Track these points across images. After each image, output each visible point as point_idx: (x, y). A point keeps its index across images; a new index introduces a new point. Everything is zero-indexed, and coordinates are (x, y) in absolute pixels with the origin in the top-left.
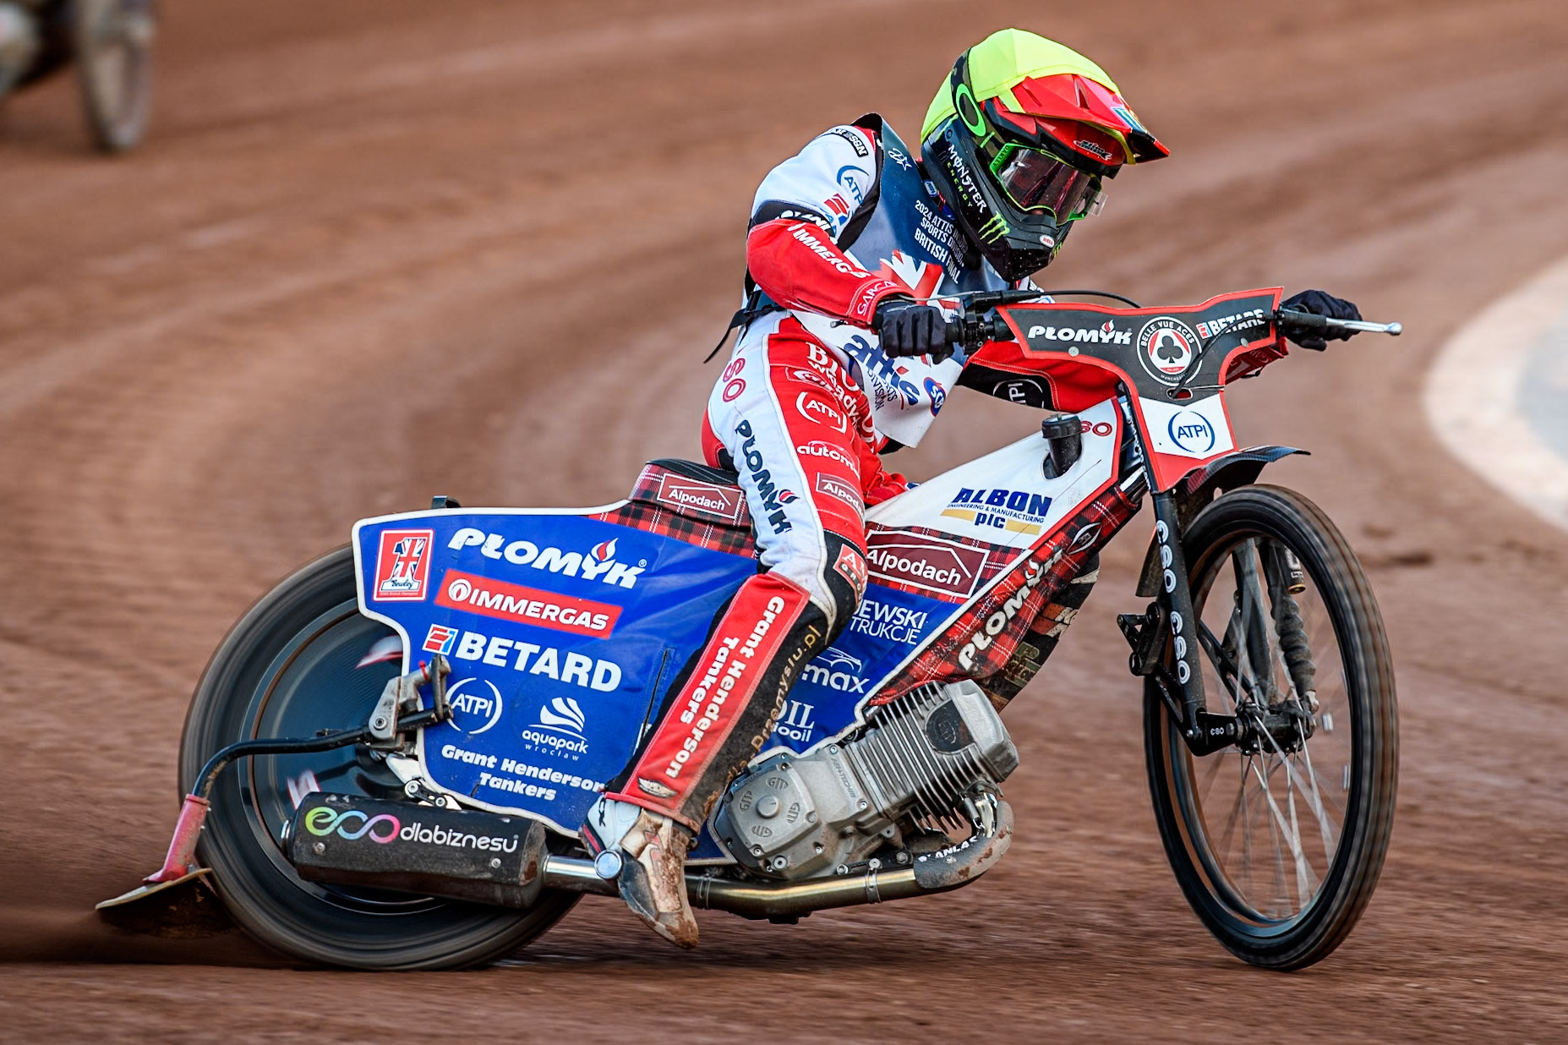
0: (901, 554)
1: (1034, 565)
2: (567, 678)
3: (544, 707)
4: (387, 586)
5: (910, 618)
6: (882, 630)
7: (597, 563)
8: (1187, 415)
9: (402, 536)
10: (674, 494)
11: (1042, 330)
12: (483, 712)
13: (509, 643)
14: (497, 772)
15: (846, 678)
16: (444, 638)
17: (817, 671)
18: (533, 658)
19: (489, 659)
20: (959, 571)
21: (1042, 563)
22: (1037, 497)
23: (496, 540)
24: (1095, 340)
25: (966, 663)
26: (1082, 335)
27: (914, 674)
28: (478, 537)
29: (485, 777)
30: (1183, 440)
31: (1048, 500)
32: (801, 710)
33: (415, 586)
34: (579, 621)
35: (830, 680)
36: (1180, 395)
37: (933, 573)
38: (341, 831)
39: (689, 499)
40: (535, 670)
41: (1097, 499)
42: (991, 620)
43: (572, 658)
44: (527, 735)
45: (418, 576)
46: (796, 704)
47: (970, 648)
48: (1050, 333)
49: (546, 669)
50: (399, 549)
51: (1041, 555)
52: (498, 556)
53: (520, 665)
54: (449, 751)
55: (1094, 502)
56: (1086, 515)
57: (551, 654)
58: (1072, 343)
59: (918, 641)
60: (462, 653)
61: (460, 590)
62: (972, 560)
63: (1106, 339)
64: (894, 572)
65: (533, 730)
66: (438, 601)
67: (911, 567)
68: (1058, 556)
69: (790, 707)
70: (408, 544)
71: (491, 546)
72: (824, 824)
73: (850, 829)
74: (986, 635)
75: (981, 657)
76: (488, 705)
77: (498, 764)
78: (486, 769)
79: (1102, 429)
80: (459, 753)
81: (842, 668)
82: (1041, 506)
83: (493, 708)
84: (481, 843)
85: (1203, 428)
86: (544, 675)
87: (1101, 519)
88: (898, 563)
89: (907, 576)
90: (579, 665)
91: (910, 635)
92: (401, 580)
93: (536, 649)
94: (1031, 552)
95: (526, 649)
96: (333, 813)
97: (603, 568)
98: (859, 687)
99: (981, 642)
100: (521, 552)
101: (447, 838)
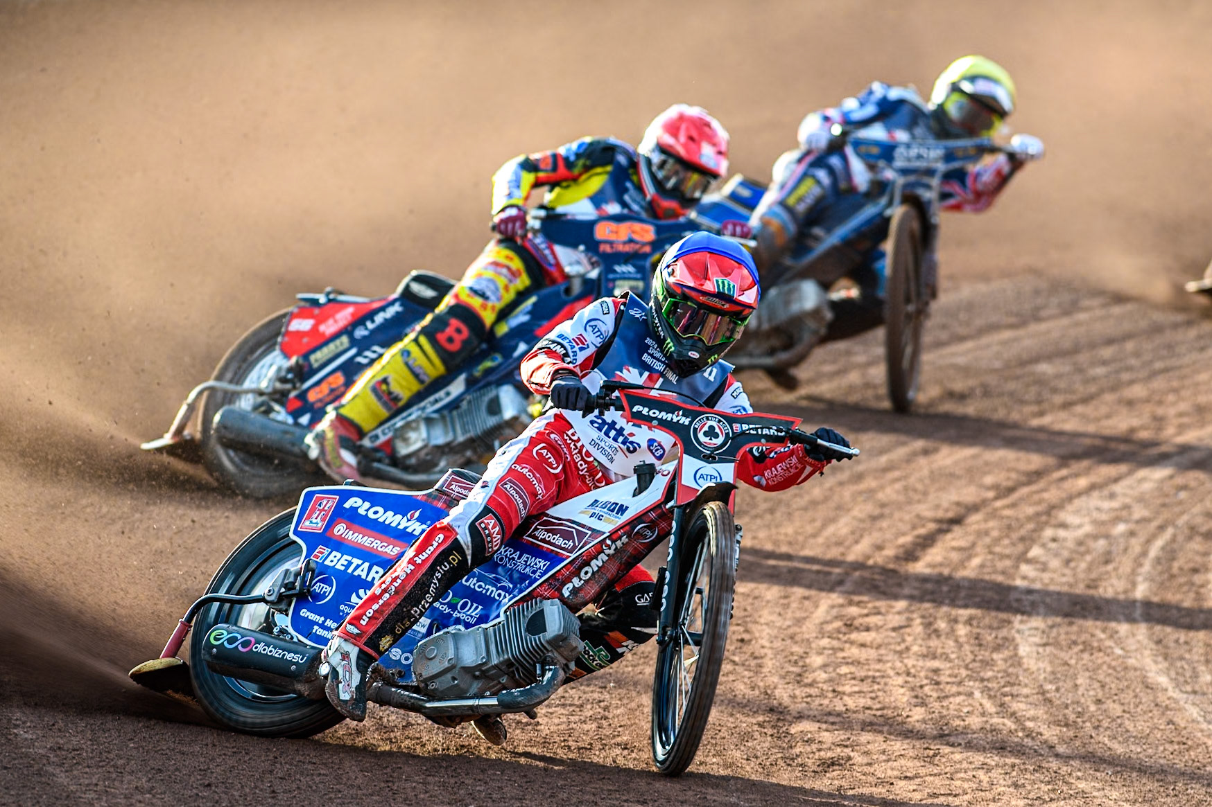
0: (548, 531)
1: (608, 542)
2: (369, 579)
3: (354, 594)
4: (307, 523)
5: (541, 564)
6: (528, 569)
7: (408, 520)
8: (709, 469)
9: (323, 498)
10: (453, 487)
11: (641, 408)
12: (325, 592)
13: (349, 558)
14: (322, 626)
15: (503, 593)
16: (322, 553)
17: (491, 588)
18: (358, 566)
19: (339, 567)
20: (574, 542)
21: (613, 541)
22: (622, 506)
23: (367, 505)
24: (669, 419)
25: (566, 593)
26: (663, 415)
27: (535, 594)
28: (359, 501)
29: (316, 627)
30: (701, 481)
31: (627, 508)
32: (477, 608)
33: (320, 525)
34: (386, 550)
35: (495, 594)
36: (710, 459)
37: (561, 542)
38: (226, 643)
39: (460, 490)
40: (356, 573)
41: (652, 510)
42: (583, 571)
43: (375, 568)
44: (342, 607)
45: (323, 520)
46: (475, 605)
47: (570, 586)
48: (645, 411)
49: (361, 573)
50: (320, 505)
51: (614, 537)
52: (364, 513)
53: (350, 571)
54: (304, 613)
55: (649, 511)
56: (644, 518)
57: (366, 565)
58: (656, 418)
59: (541, 577)
60: (327, 562)
61: (340, 529)
62: (581, 535)
63: (675, 420)
64: (543, 541)
65: (346, 605)
66: (328, 534)
67: (551, 538)
68: (624, 539)
69: (472, 605)
70: (325, 502)
71: (363, 507)
72: (459, 666)
73: (477, 673)
74: (581, 579)
75: (575, 591)
76: (329, 589)
77: (324, 622)
78: (317, 624)
79: (665, 473)
80: (308, 613)
81: (503, 588)
82: (622, 509)
83: (330, 591)
84: (289, 656)
85: (715, 477)
86: (359, 576)
87: (652, 521)
88: (546, 536)
89: (549, 543)
90: (377, 572)
91: (538, 573)
92: (314, 521)
93: (360, 562)
94: (608, 534)
95: (356, 561)
96: (225, 633)
97: (410, 523)
98: (506, 600)
99: (576, 582)
100: (376, 513)
101: (274, 653)
